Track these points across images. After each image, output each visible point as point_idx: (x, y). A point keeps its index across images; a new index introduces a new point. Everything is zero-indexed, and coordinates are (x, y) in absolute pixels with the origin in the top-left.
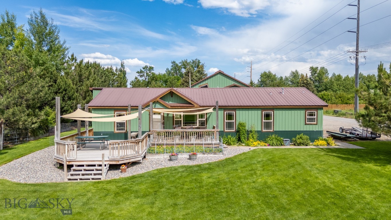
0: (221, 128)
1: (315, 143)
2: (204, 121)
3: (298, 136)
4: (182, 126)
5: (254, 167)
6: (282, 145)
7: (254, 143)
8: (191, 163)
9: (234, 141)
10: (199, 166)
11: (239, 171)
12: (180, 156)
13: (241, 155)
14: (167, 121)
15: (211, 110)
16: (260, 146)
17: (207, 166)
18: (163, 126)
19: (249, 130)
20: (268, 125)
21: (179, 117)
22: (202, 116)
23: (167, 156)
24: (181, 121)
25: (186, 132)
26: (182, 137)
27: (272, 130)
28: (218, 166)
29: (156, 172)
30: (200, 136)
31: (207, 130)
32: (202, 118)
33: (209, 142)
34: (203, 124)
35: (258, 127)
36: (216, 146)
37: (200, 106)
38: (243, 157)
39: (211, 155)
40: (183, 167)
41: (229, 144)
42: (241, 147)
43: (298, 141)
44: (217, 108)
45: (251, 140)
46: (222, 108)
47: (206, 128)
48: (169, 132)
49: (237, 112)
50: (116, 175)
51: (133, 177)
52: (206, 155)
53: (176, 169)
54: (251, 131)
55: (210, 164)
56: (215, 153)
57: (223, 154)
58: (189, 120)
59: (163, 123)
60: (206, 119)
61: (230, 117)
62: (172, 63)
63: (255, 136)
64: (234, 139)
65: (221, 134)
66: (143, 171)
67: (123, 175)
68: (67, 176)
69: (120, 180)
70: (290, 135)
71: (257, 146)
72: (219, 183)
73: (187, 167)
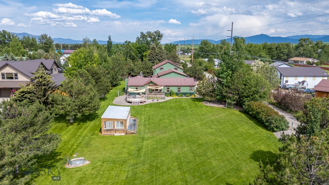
1: (191, 96)
3: (187, 94)
4: (154, 92)
5: (171, 102)
6: (182, 97)
8: (158, 102)
10: (159, 102)
11: (168, 103)
12: (155, 100)
13: (170, 99)
14: (150, 90)
15: (162, 88)
16: (177, 97)
18: (149, 92)
19: (174, 92)
20: (179, 91)
23: (152, 100)
26: (155, 95)
28: (163, 102)
29: (150, 103)
30: (159, 95)
35: (176, 91)
36: (163, 97)
37: (160, 86)
40: (155, 103)
41: (168, 96)
42: (171, 97)
43: (187, 96)
46: (165, 86)
49: (170, 87)
51: (146, 105)
52: (161, 100)
55: (161, 102)
56: (163, 99)
57: (165, 99)
61: (168, 89)
62: (141, 33)
63: (175, 94)
64: (169, 95)
65: (165, 93)
66: (147, 103)
67: (143, 104)
68: (132, 104)
69: (143, 105)
70: (185, 94)
71: (175, 97)
72: (163, 106)
73: (157, 103)
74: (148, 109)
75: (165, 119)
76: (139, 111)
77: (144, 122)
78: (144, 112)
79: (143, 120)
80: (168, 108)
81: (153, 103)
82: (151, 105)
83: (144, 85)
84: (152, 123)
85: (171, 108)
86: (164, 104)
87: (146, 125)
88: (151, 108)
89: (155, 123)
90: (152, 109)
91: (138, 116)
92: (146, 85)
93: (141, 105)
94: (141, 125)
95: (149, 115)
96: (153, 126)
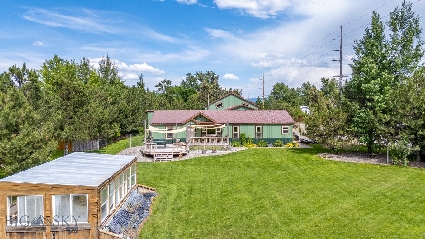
0: (230, 137)
1: (286, 145)
2: (220, 132)
3: (277, 141)
4: (207, 135)
5: (246, 156)
6: (267, 147)
7: (250, 145)
8: (214, 154)
9: (238, 145)
10: (218, 156)
11: (238, 157)
12: (207, 152)
13: (240, 151)
14: (198, 132)
15: (224, 126)
16: (255, 147)
17: (222, 156)
18: (195, 135)
19: (248, 137)
20: (259, 135)
21: (205, 130)
22: (219, 129)
23: (201, 152)
24: (206, 132)
25: (210, 139)
26: (208, 142)
27: (262, 138)
28: (228, 155)
29: (196, 158)
30: (218, 141)
31: (222, 137)
32: (219, 130)
33: (223, 144)
34: (219, 134)
35: (253, 136)
36: (227, 147)
37: (218, 123)
38: (241, 152)
39: (224, 151)
40: (210, 156)
41: (235, 146)
42: (242, 148)
43: (277, 144)
44: (228, 124)
45: (248, 144)
46: (231, 124)
47: (221, 136)
48: (200, 139)
49: (240, 126)
50: (177, 159)
51: (186, 160)
52: (221, 151)
53: (206, 157)
54: (249, 139)
55: (223, 155)
56: (226, 150)
57: (231, 150)
58: (211, 132)
59: (195, 134)
60: (222, 131)
61: (236, 130)
62: (187, 75)
63: (251, 141)
64: (239, 143)
65: (231, 140)
66: (190, 158)
67: (181, 159)
68: (155, 159)
69: (180, 161)
70: (272, 141)
71: (251, 147)
72: (228, 161)
73: (212, 156)
74: (190, 168)
75: (238, 192)
76: (167, 173)
77: (176, 200)
78: (180, 174)
79: (174, 196)
80: (241, 165)
81: (204, 157)
82: (198, 161)
83: (185, 123)
84: (201, 203)
85: (248, 165)
86: (230, 159)
87: (179, 209)
88: (200, 167)
89: (210, 203)
90: (202, 167)
91: (161, 185)
92: (189, 123)
93: (176, 161)
94: (165, 208)
95: (193, 182)
96: (203, 212)
